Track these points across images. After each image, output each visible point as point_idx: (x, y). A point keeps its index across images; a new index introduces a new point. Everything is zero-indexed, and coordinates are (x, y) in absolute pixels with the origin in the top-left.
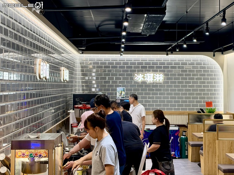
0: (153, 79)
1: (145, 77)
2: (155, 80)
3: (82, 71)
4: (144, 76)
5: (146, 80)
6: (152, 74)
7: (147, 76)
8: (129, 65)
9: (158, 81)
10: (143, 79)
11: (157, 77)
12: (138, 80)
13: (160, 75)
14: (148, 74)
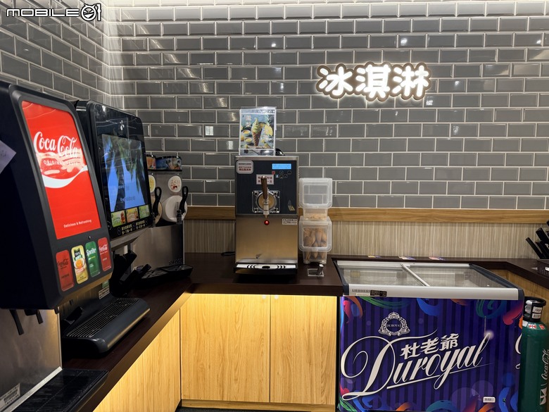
0: (388, 89)
1: (359, 78)
2: (396, 90)
3: (127, 60)
4: (355, 74)
5: (362, 92)
6: (386, 69)
7: (365, 75)
8: (298, 35)
9: (407, 93)
10: (350, 88)
11: (404, 79)
12: (330, 93)
13: (417, 73)
14: (370, 69)
